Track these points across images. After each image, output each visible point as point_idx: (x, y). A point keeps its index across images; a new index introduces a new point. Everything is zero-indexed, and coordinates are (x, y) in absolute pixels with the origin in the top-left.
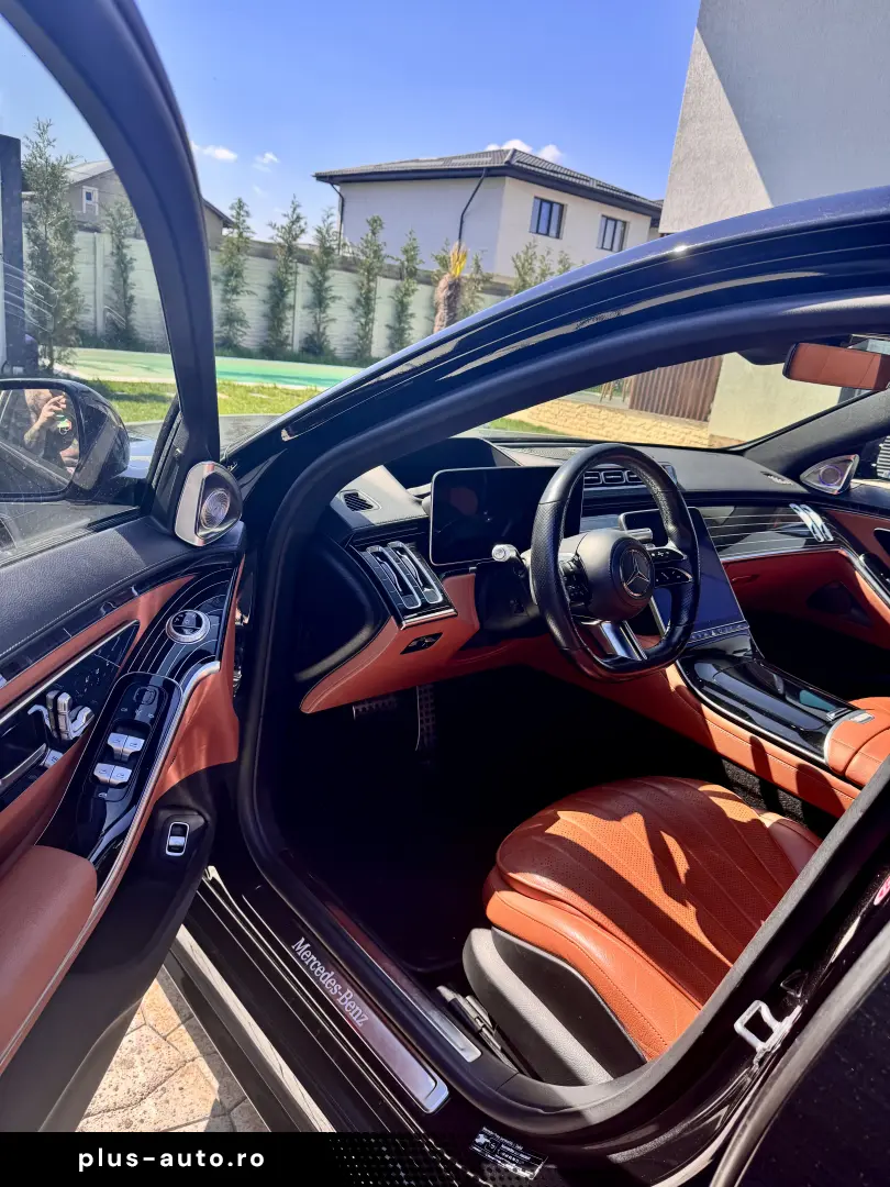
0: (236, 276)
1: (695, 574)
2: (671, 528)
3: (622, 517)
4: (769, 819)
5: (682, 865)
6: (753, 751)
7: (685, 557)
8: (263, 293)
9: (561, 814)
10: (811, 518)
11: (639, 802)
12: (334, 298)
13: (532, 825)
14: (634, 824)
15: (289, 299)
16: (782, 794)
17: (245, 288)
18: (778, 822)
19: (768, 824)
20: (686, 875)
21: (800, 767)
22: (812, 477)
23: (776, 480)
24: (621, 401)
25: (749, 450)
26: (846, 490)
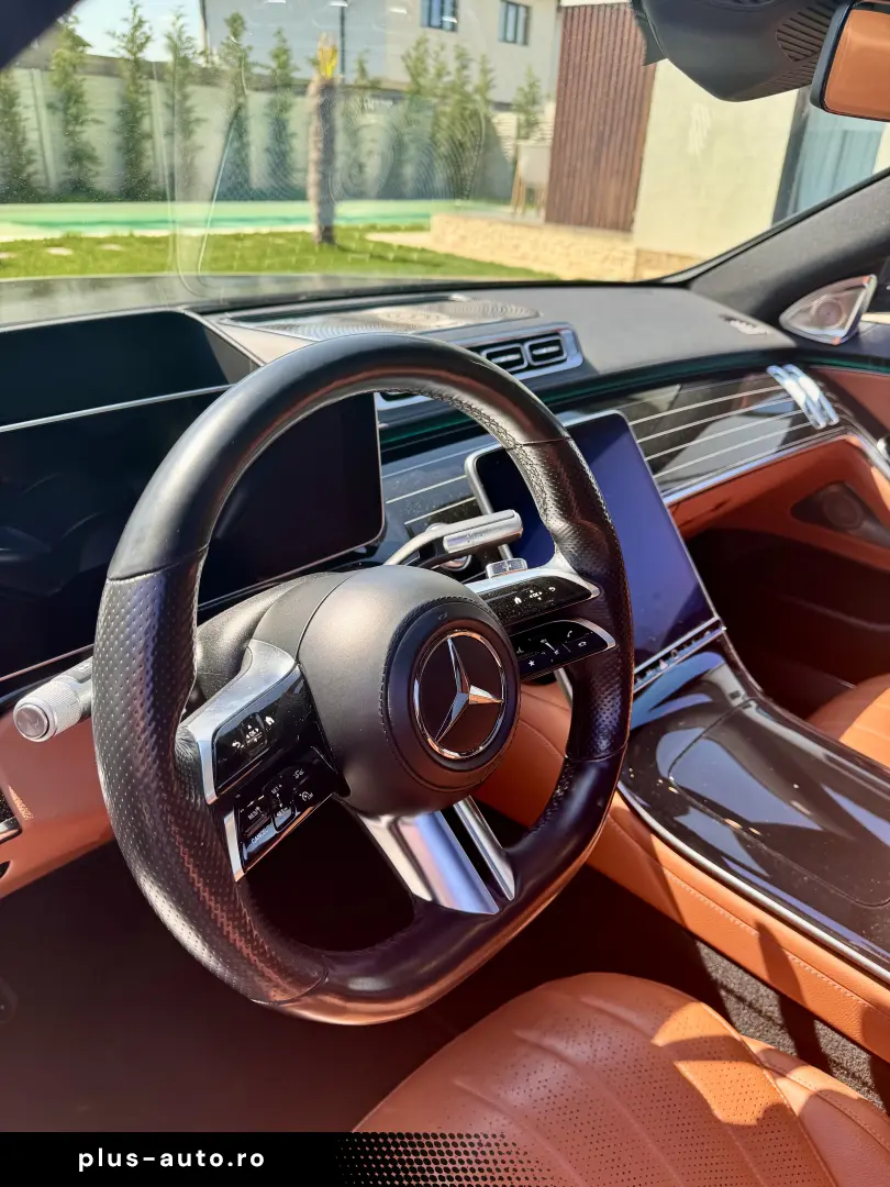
0: (76, 102)
1: (618, 631)
2: (555, 522)
7: (593, 589)
8: (112, 120)
12: (198, 120)
15: (146, 125)
17: (90, 117)
22: (800, 317)
24: (535, 215)
25: (700, 279)
26: (853, 334)
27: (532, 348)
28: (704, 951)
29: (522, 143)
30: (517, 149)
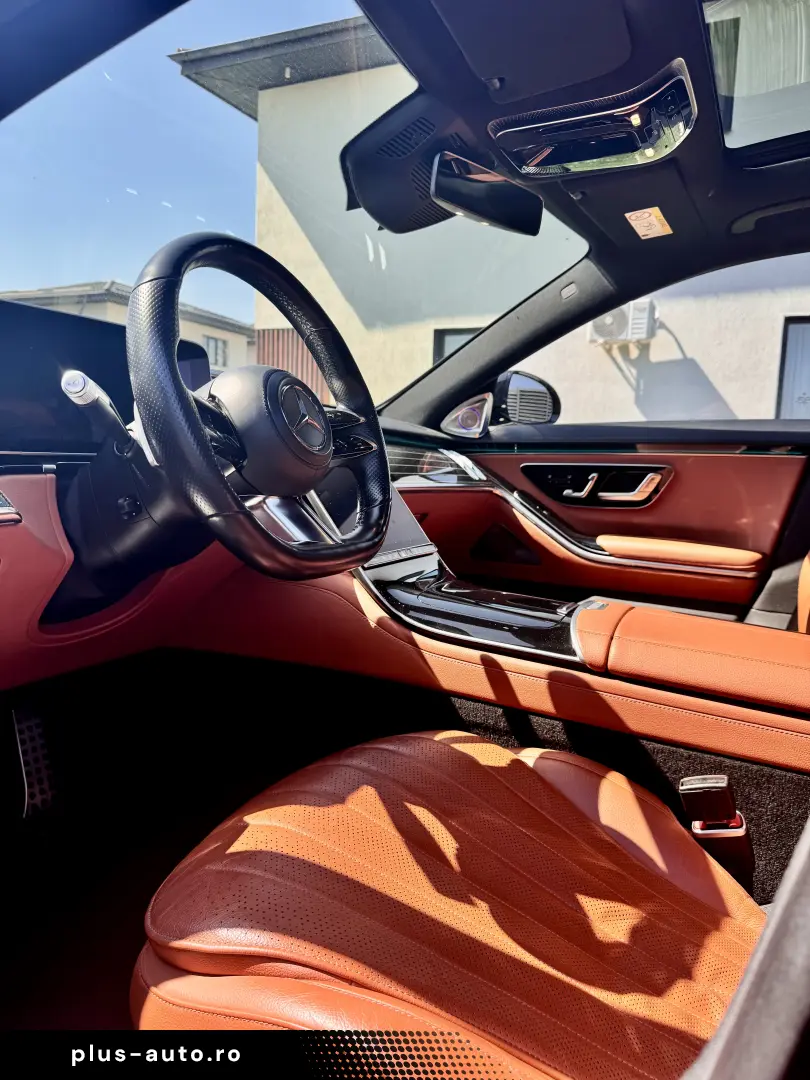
1: (378, 441)
2: (337, 384)
4: (530, 756)
5: (448, 845)
6: (488, 673)
7: (362, 419)
9: (248, 819)
11: (364, 770)
13: (209, 847)
14: (366, 803)
16: (535, 719)
18: (541, 757)
19: (530, 763)
20: (458, 857)
21: (551, 677)
22: (451, 425)
26: (486, 433)
28: (457, 702)
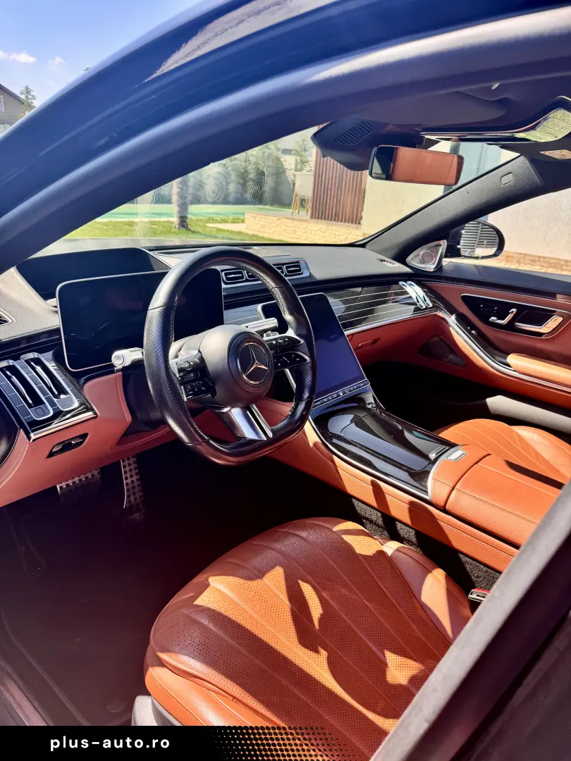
1: (312, 356)
2: (288, 317)
3: (259, 307)
4: (391, 547)
5: (316, 610)
6: (374, 491)
7: (302, 341)
9: (212, 580)
10: (414, 291)
11: (281, 554)
14: (275, 578)
16: (399, 525)
18: (397, 549)
19: (390, 552)
20: (320, 620)
21: (411, 503)
22: (415, 260)
23: (388, 264)
24: (305, 214)
25: (370, 243)
26: (439, 267)
27: (287, 268)
28: (356, 503)
29: (296, 173)
30: (295, 176)
